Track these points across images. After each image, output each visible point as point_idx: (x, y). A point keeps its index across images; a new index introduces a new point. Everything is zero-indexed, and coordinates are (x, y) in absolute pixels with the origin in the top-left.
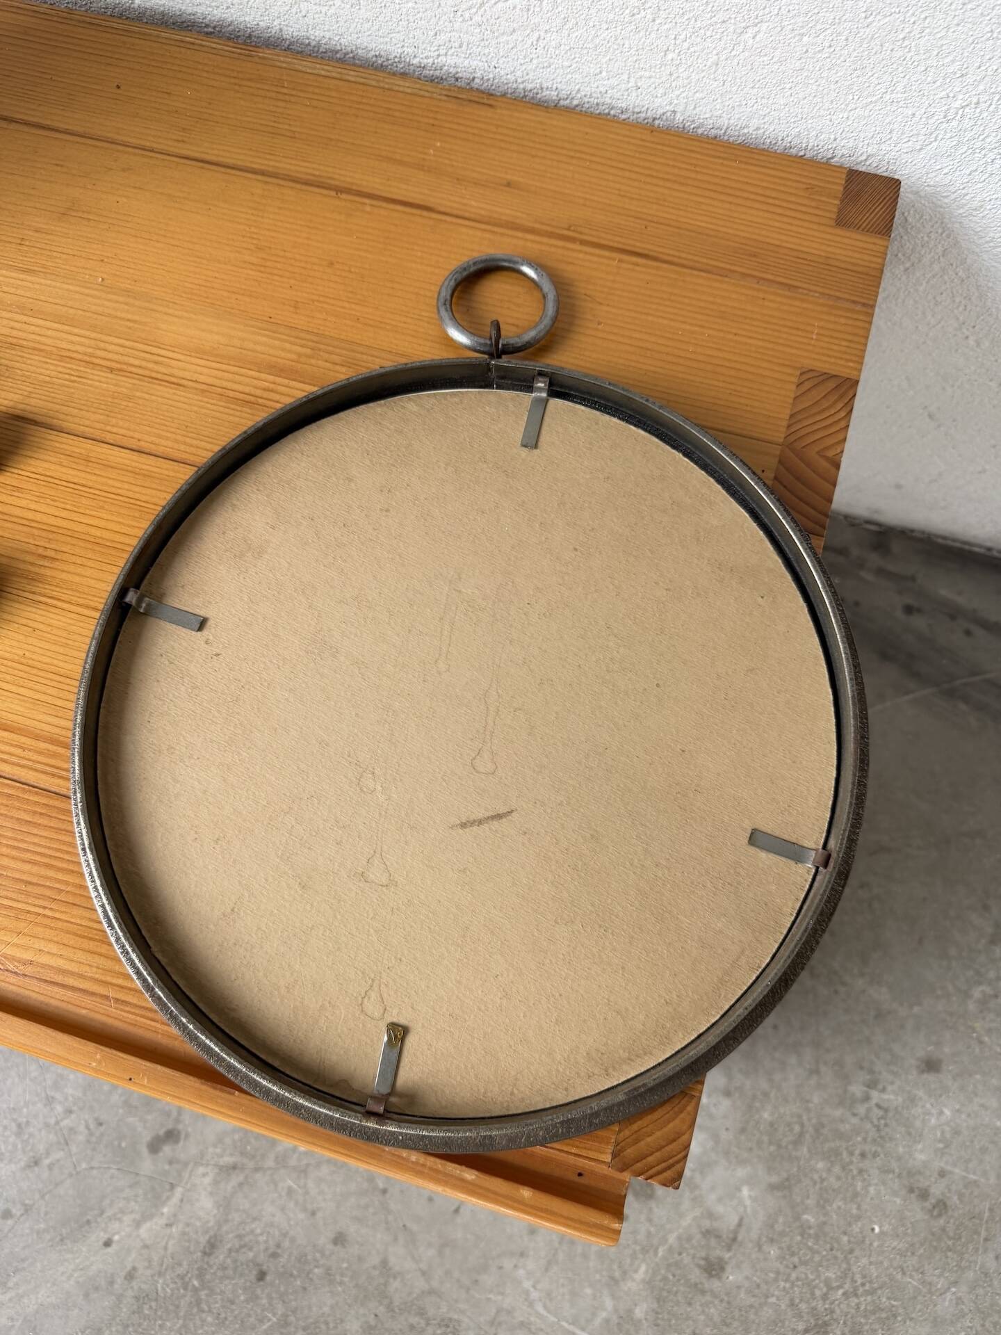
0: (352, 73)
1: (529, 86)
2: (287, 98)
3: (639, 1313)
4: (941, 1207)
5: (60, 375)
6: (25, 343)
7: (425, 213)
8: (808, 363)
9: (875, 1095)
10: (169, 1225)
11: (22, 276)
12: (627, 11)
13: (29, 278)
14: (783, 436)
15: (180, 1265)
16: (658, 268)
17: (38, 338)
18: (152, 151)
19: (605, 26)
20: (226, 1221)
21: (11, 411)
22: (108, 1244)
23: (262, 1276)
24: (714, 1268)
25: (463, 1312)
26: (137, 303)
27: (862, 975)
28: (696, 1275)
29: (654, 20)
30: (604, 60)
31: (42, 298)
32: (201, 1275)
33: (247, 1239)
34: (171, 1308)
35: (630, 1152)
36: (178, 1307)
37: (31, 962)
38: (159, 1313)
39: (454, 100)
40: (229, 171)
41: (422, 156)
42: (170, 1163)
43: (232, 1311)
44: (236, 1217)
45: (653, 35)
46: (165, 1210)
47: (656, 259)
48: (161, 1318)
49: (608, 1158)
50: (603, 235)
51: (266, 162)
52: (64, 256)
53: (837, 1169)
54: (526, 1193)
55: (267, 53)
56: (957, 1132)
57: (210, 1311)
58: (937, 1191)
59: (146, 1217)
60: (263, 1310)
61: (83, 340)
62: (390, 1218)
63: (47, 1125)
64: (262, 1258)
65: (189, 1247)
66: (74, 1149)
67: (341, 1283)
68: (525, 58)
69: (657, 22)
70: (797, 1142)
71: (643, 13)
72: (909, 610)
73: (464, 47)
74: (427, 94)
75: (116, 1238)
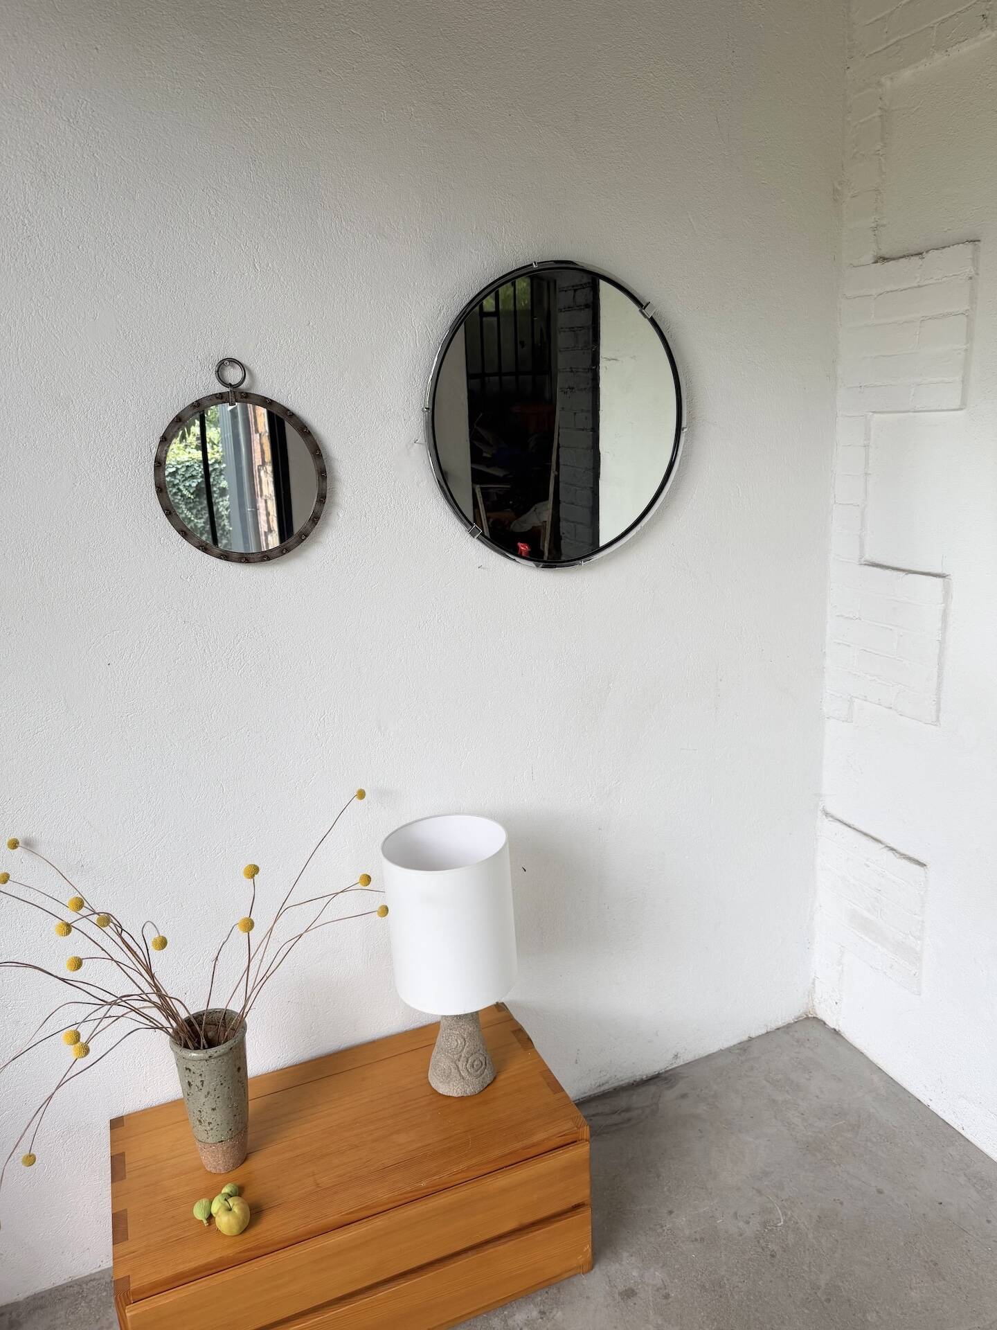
3: (660, 1322)
4: (702, 1239)
9: (664, 1228)
24: (667, 1296)
28: (664, 1302)
53: (672, 1251)
56: (690, 1221)
58: (698, 1236)
70: (658, 1252)
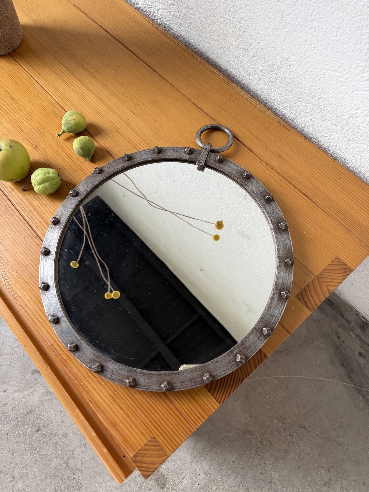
0: (254, 102)
1: (305, 130)
2: (232, 100)
5: (125, 146)
6: (121, 132)
7: (250, 152)
8: (340, 256)
10: (23, 398)
11: (132, 114)
12: (341, 124)
13: (133, 116)
14: (318, 274)
15: (19, 411)
16: (309, 203)
17: (126, 133)
18: (186, 97)
19: (333, 125)
20: (39, 407)
21: (107, 149)
22: (5, 391)
23: (38, 430)
25: (85, 483)
26: (157, 137)
27: (273, 465)
29: (348, 130)
30: (329, 134)
31: (134, 123)
32: (22, 418)
33: (41, 417)
34: (9, 422)
35: (139, 458)
36: (11, 423)
37: (20, 298)
38: (5, 421)
39: (279, 123)
40: (203, 113)
41: (260, 135)
42: (35, 380)
43: (24, 435)
44: (42, 408)
45: (346, 134)
46: (25, 392)
47: (311, 200)
48: (5, 423)
49: (132, 456)
50: (299, 185)
51: (215, 115)
52: (146, 114)
54: (105, 450)
55: (234, 85)
57: (18, 431)
59: (19, 391)
60: (32, 441)
61: (137, 139)
62: (83, 439)
63: (11, 346)
64: (41, 425)
65: (24, 408)
66: (13, 358)
67: (58, 449)
68: (307, 121)
69: (349, 131)
71: (346, 127)
72: (360, 354)
73: (291, 110)
74: (272, 118)
75: (8, 391)
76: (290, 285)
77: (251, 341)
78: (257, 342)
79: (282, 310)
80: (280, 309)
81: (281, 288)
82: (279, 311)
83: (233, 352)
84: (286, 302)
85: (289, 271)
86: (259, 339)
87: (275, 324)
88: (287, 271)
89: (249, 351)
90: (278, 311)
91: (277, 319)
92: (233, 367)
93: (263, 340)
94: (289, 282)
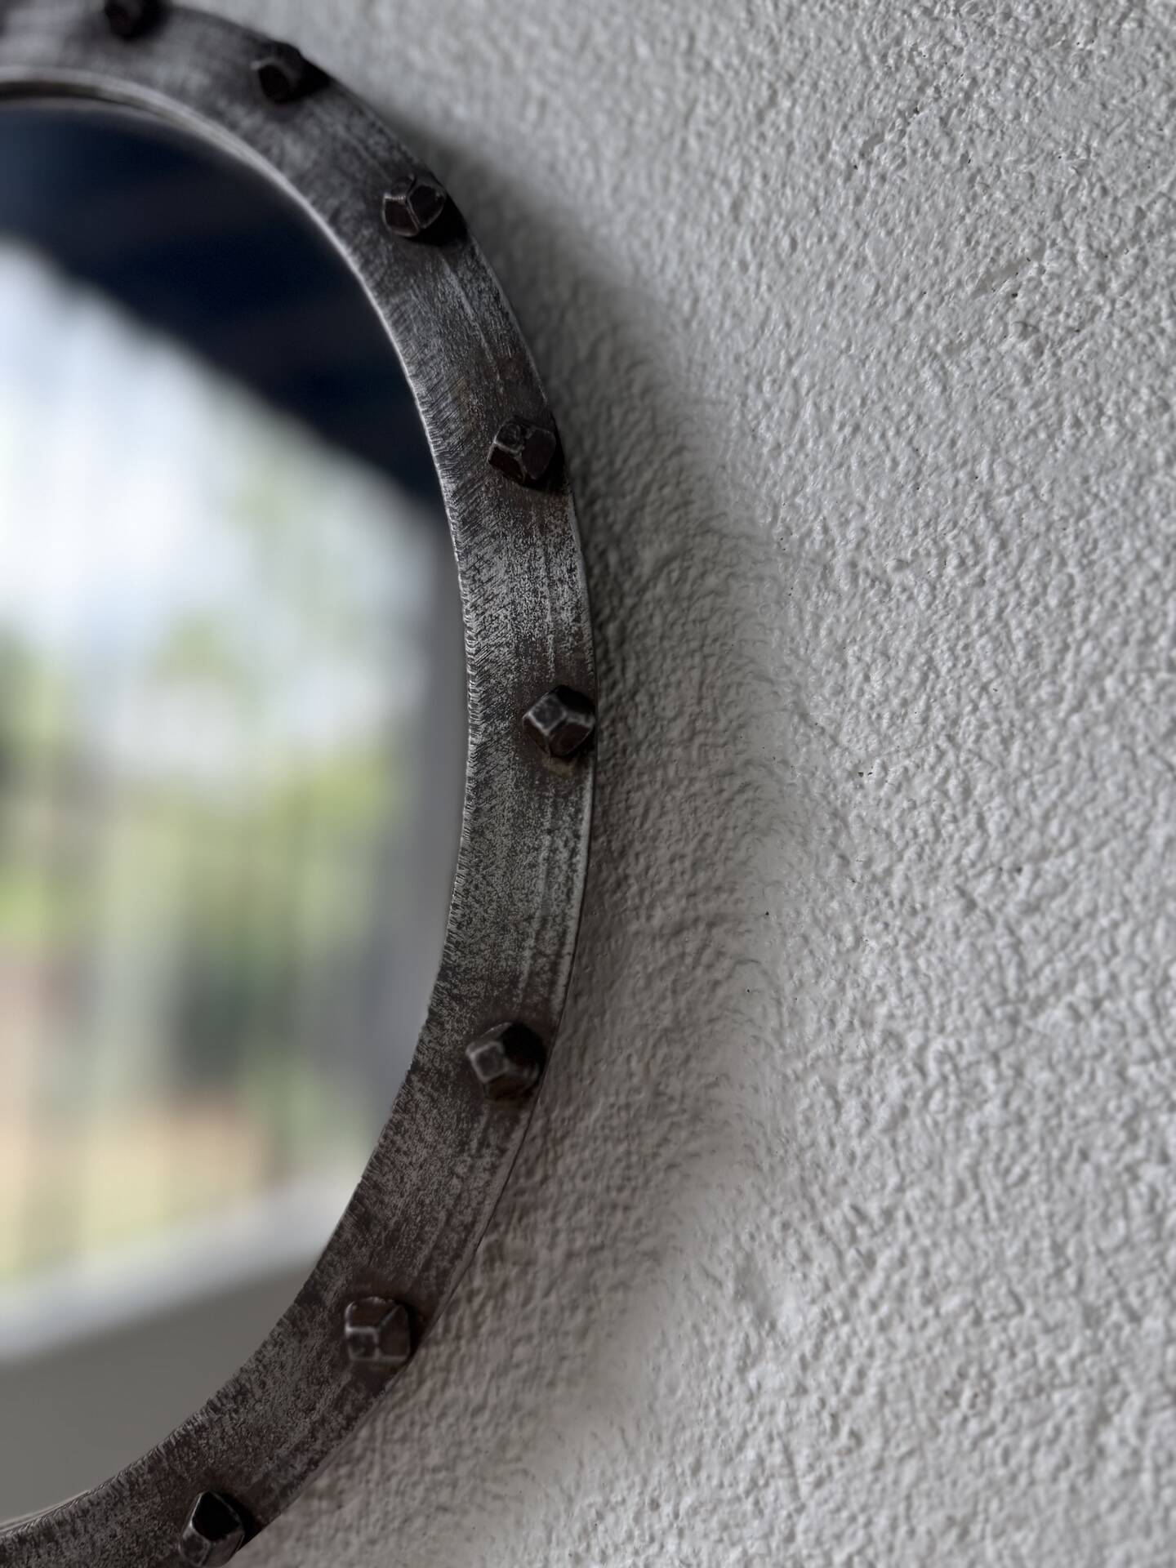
76: (578, 635)
77: (414, 1175)
78: (461, 1170)
79: (574, 852)
80: (553, 850)
81: (518, 687)
82: (549, 873)
83: (319, 1301)
84: (580, 782)
85: (544, 529)
86: (463, 1145)
87: (552, 983)
88: (528, 534)
89: (426, 1251)
90: (543, 868)
91: (550, 934)
92: (348, 1408)
93: (493, 1139)
94: (566, 616)
